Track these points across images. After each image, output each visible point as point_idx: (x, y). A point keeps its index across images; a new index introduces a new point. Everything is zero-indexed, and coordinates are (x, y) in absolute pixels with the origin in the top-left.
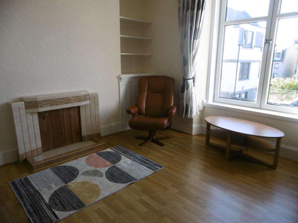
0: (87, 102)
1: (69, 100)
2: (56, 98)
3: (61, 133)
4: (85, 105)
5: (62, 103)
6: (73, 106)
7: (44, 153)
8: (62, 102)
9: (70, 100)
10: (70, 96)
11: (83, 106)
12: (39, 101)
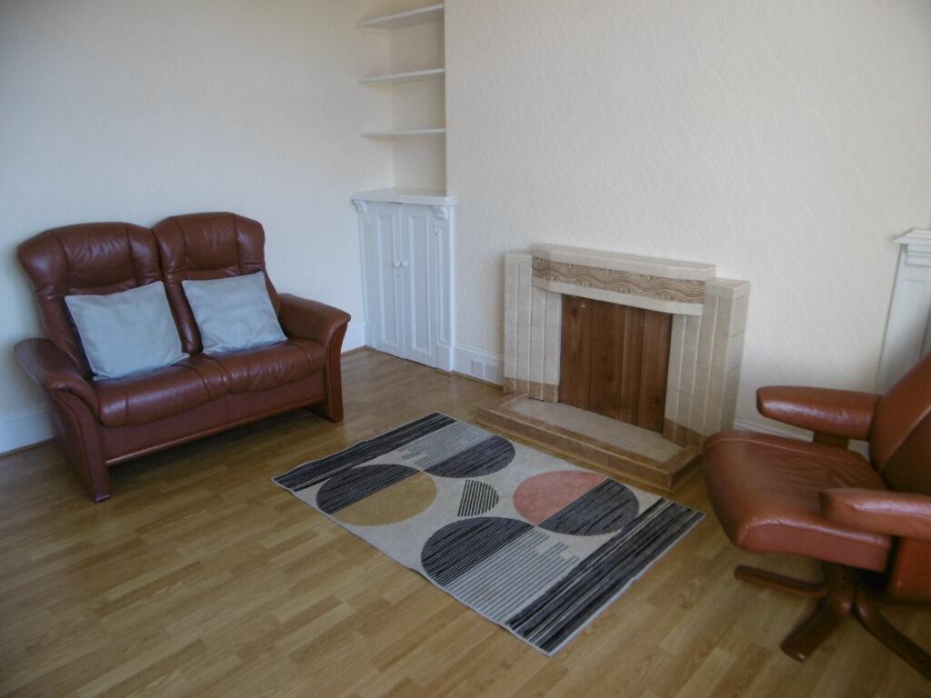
0: (694, 309)
1: (626, 281)
2: (592, 265)
3: (610, 378)
4: (688, 316)
5: (605, 284)
6: (636, 305)
7: (560, 404)
8: (605, 282)
9: (629, 282)
10: (631, 271)
11: (681, 316)
12: (555, 263)
